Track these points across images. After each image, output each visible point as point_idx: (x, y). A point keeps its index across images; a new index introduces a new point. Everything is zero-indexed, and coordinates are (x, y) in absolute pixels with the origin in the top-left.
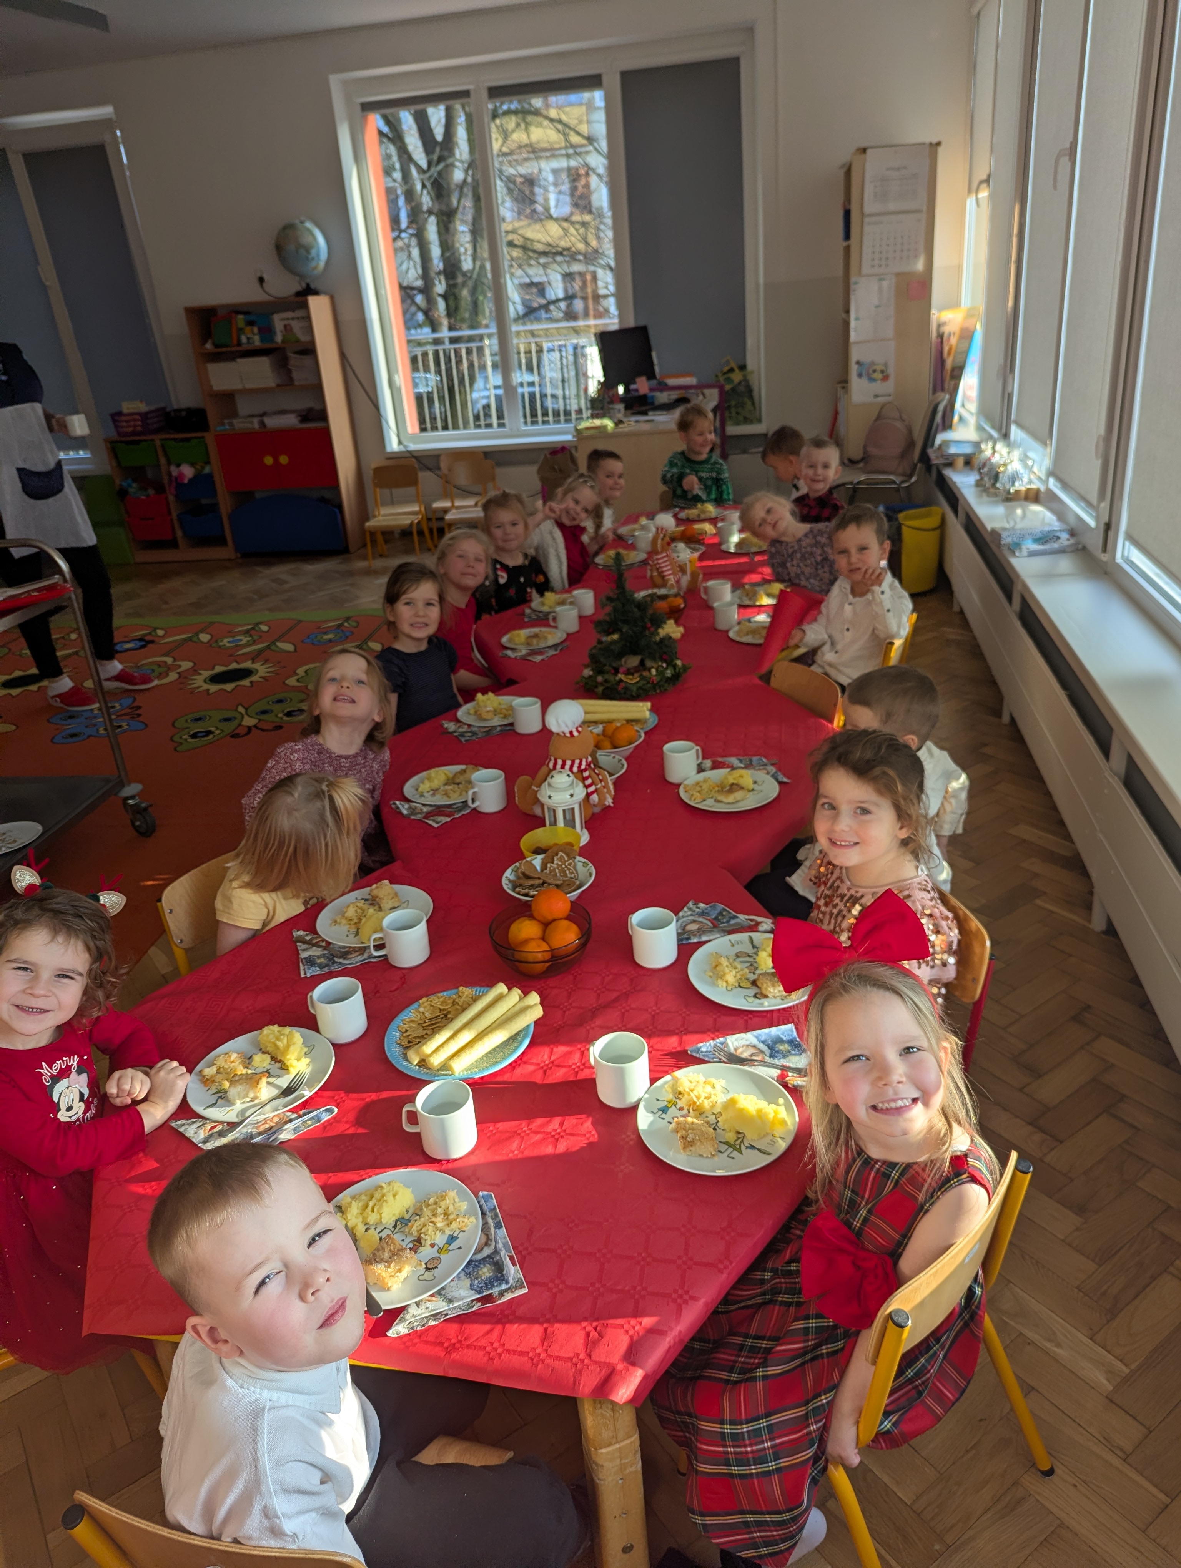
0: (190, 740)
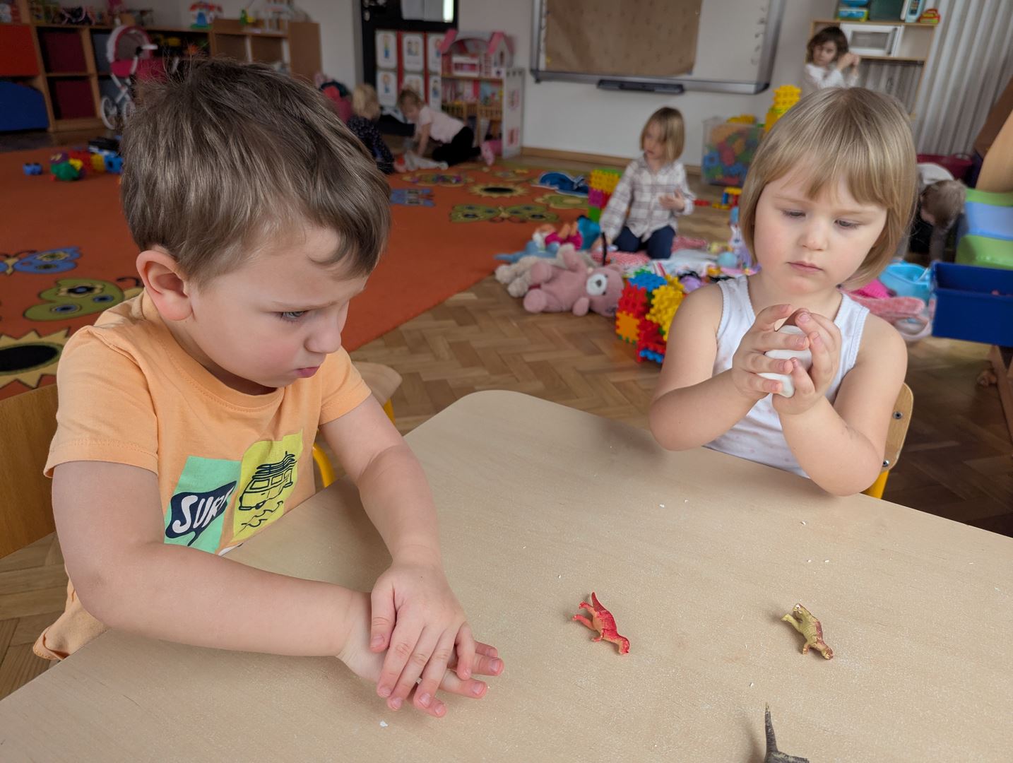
0: (462, 218)
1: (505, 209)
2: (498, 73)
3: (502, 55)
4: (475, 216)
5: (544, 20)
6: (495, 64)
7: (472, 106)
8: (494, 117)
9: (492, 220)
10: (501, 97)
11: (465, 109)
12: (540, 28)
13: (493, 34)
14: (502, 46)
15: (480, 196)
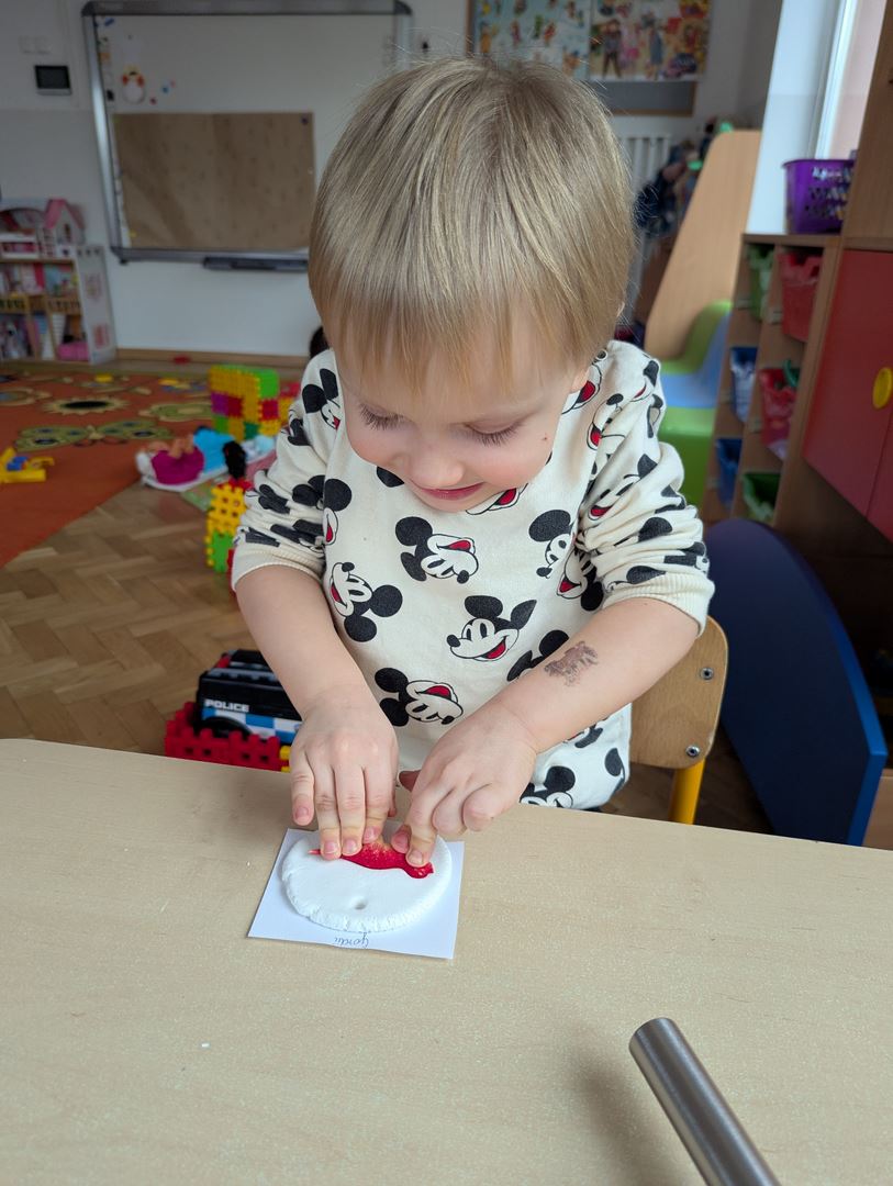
1: (96, 428)
2: (66, 252)
3: (67, 229)
4: (52, 441)
5: (118, 183)
6: (60, 241)
7: (34, 298)
8: (70, 312)
9: (78, 445)
10: (75, 284)
11: (27, 303)
12: (115, 193)
13: (51, 202)
14: (66, 218)
15: (60, 414)
